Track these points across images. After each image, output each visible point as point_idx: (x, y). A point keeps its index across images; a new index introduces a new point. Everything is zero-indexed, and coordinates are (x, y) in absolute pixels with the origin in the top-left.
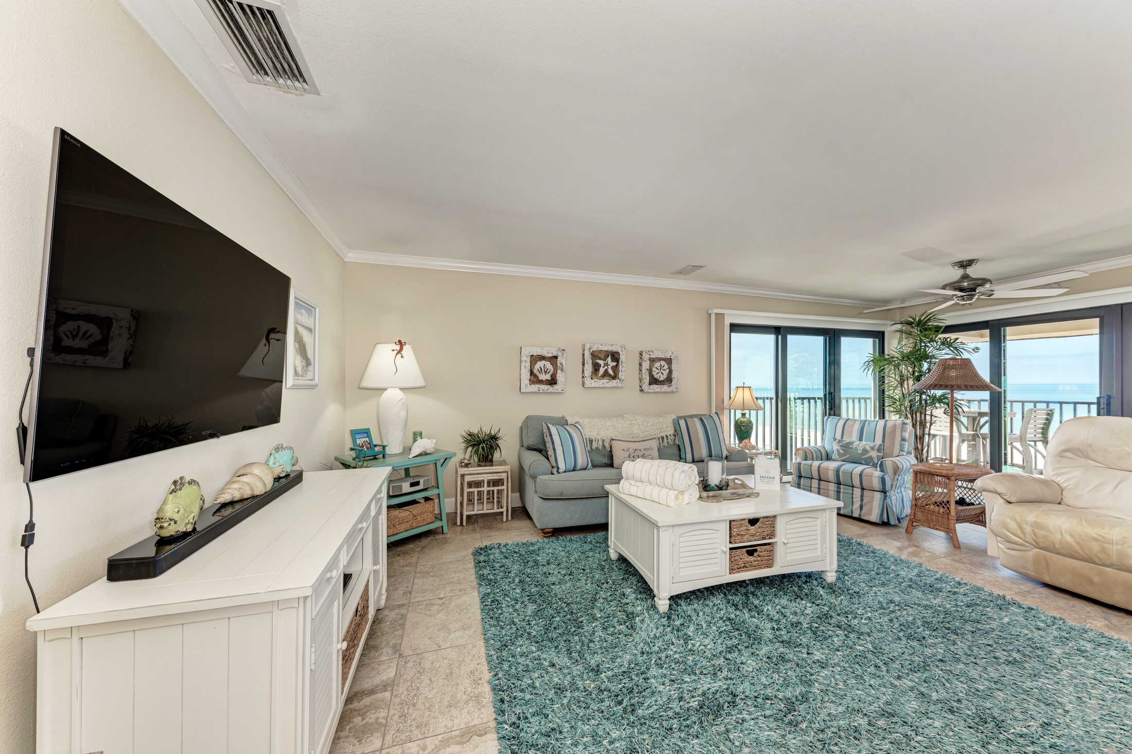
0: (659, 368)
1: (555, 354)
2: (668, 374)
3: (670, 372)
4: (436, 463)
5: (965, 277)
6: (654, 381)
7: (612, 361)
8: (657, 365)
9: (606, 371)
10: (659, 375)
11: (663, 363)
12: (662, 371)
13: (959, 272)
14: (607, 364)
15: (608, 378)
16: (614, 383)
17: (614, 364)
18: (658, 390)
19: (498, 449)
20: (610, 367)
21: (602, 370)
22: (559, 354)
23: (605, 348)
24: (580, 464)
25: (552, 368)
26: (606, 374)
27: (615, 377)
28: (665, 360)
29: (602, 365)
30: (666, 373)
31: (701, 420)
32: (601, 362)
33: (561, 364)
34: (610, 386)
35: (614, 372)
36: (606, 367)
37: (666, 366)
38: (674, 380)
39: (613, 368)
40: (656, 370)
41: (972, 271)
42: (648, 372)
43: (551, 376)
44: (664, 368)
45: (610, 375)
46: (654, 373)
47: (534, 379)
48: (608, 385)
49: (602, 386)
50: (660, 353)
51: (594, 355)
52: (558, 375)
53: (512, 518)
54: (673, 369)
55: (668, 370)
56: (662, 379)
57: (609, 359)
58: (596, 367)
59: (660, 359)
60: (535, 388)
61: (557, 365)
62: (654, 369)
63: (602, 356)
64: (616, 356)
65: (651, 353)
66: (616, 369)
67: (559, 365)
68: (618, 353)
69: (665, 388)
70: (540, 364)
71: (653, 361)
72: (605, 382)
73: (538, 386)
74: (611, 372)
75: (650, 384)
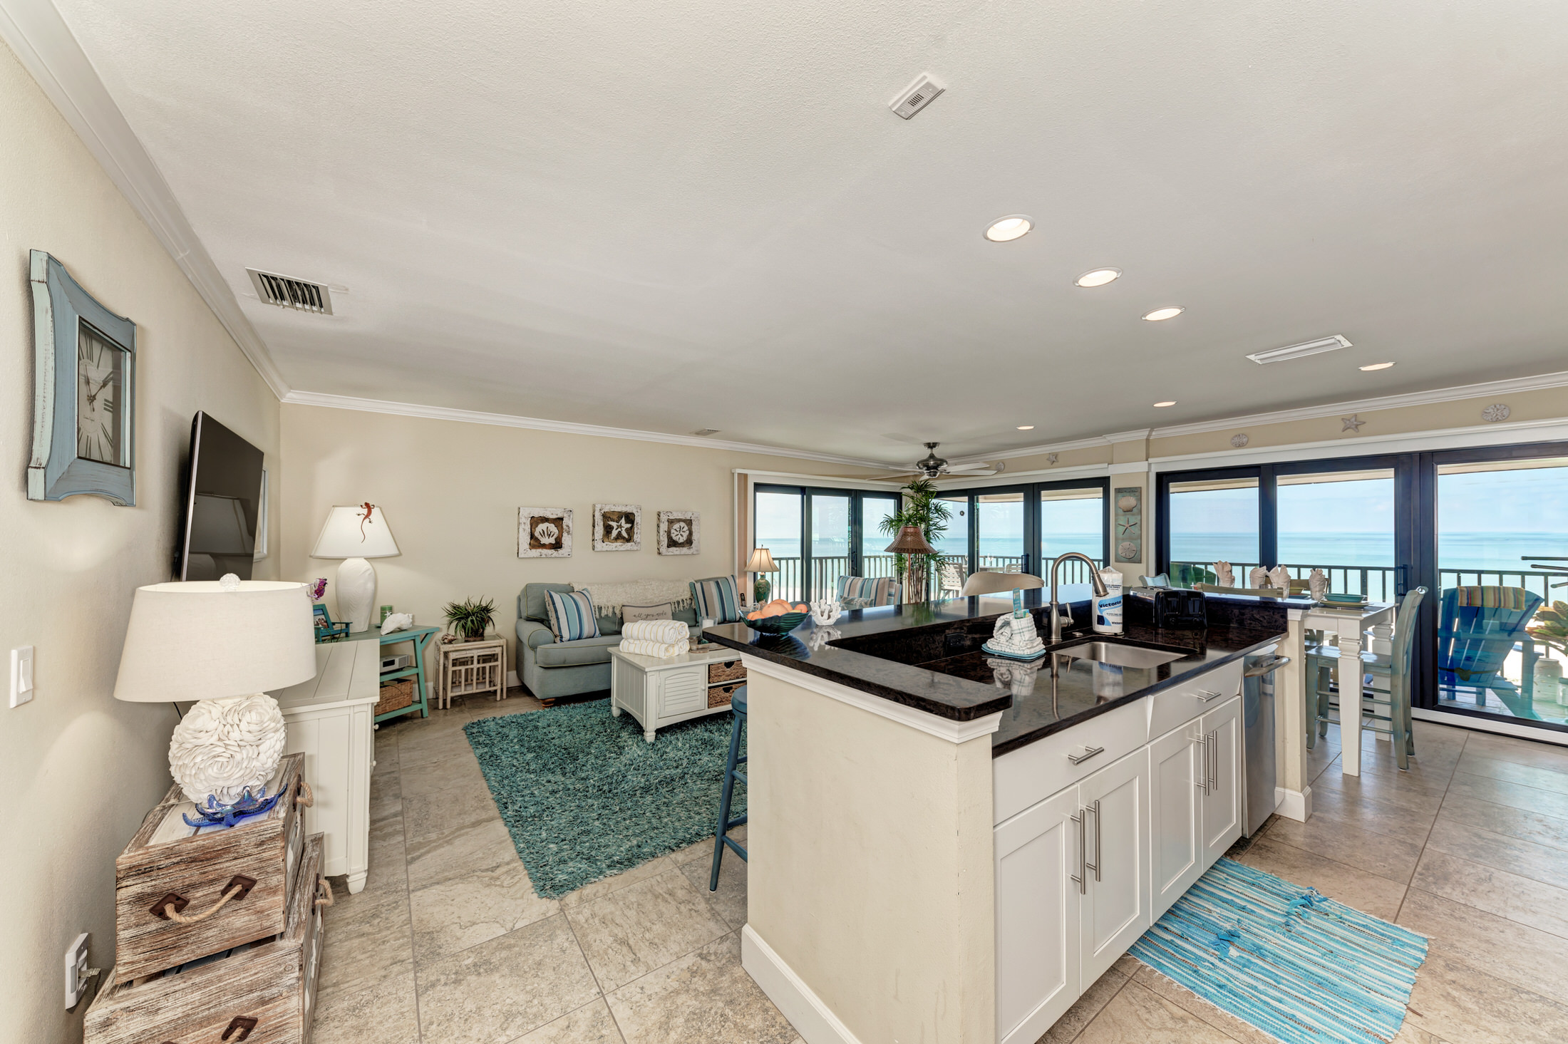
0: (678, 529)
1: (560, 515)
2: (688, 536)
3: (691, 534)
4: (414, 640)
5: (932, 456)
6: (672, 543)
7: (627, 522)
8: (676, 526)
9: (619, 533)
10: (678, 537)
11: (682, 524)
12: (681, 533)
13: (928, 452)
14: (620, 526)
15: (622, 541)
16: (628, 546)
17: (629, 525)
18: (678, 553)
19: (491, 623)
20: (623, 529)
21: (614, 533)
22: (565, 515)
23: (618, 509)
24: (586, 632)
25: (557, 531)
26: (619, 536)
27: (628, 540)
28: (684, 521)
29: (615, 527)
30: (686, 535)
31: (717, 583)
32: (614, 524)
33: (568, 526)
34: (624, 549)
35: (629, 535)
36: (619, 529)
37: (686, 528)
38: (694, 542)
39: (627, 530)
40: (675, 532)
41: (937, 452)
42: (666, 534)
43: (556, 539)
44: (684, 530)
45: (624, 538)
46: (673, 536)
47: (535, 543)
48: (622, 549)
49: (614, 549)
50: (680, 515)
51: (606, 517)
52: (563, 538)
53: (508, 696)
54: (693, 530)
55: (688, 532)
56: (681, 541)
57: (623, 521)
58: (608, 530)
59: (679, 520)
60: (536, 552)
61: (562, 527)
62: (673, 531)
63: (615, 517)
64: (631, 517)
65: (669, 514)
66: (630, 531)
67: (564, 527)
68: (633, 514)
69: (685, 550)
70: (542, 527)
71: (672, 522)
72: (618, 545)
73: (540, 550)
74: (625, 534)
75: (669, 546)
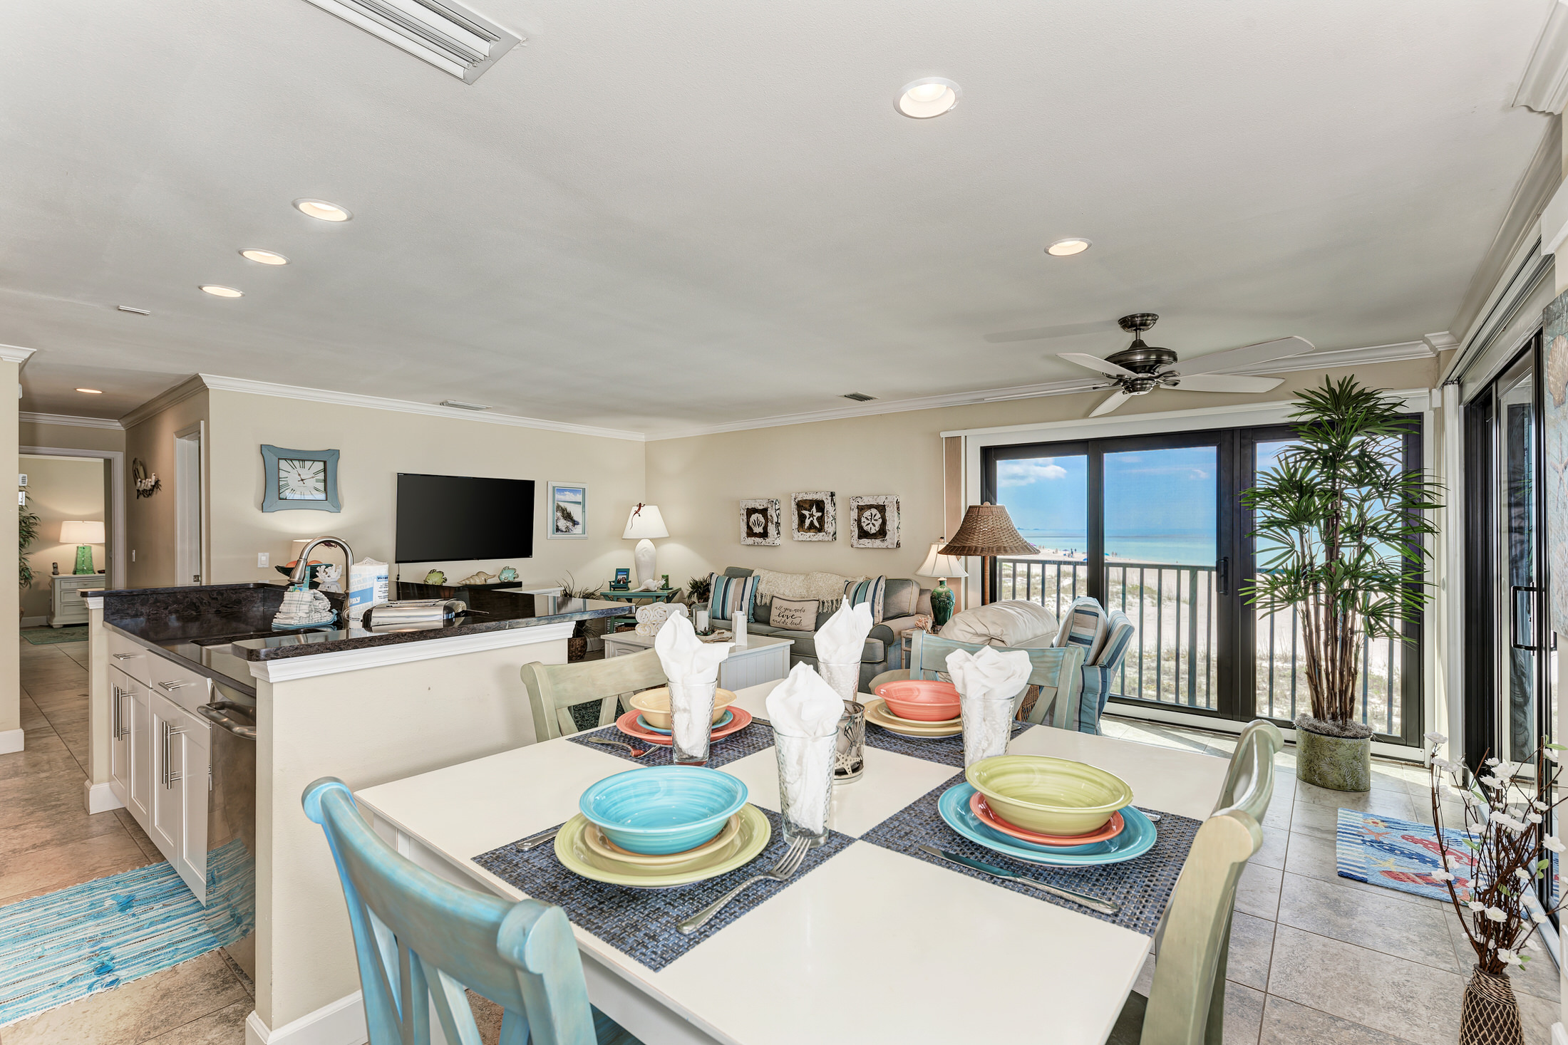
0: (869, 518)
1: (765, 506)
2: (880, 525)
3: (884, 523)
5: (1138, 345)
6: (863, 534)
7: (818, 511)
8: (867, 514)
9: (812, 521)
10: (869, 526)
11: (874, 511)
12: (873, 521)
14: (812, 515)
15: (814, 530)
16: (820, 536)
17: (820, 514)
18: (870, 545)
20: (815, 518)
21: (807, 522)
22: (769, 506)
23: (810, 497)
25: (764, 521)
26: (812, 526)
27: (821, 530)
28: (877, 507)
29: (808, 516)
30: (878, 524)
32: (806, 513)
33: (771, 516)
34: (817, 540)
35: (820, 524)
36: (811, 519)
37: (879, 516)
38: (888, 533)
39: (818, 518)
40: (865, 520)
42: (856, 523)
43: (763, 528)
44: (876, 518)
45: (816, 528)
46: (864, 525)
47: (751, 533)
48: (814, 539)
49: (809, 539)
50: (871, 500)
51: (800, 505)
52: (769, 528)
54: (887, 518)
55: (880, 521)
56: (873, 531)
57: (814, 509)
58: (802, 518)
59: (870, 507)
60: (751, 540)
61: (767, 517)
62: (863, 519)
63: (807, 506)
64: (821, 505)
65: (859, 499)
66: (821, 520)
67: (769, 517)
68: (823, 502)
69: (878, 542)
70: (754, 517)
71: (862, 509)
72: (812, 535)
73: (753, 538)
74: (816, 524)
75: (860, 537)
